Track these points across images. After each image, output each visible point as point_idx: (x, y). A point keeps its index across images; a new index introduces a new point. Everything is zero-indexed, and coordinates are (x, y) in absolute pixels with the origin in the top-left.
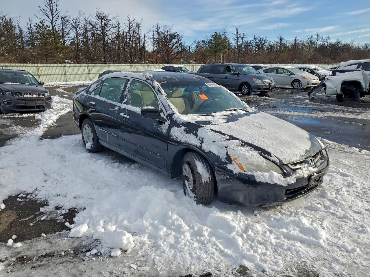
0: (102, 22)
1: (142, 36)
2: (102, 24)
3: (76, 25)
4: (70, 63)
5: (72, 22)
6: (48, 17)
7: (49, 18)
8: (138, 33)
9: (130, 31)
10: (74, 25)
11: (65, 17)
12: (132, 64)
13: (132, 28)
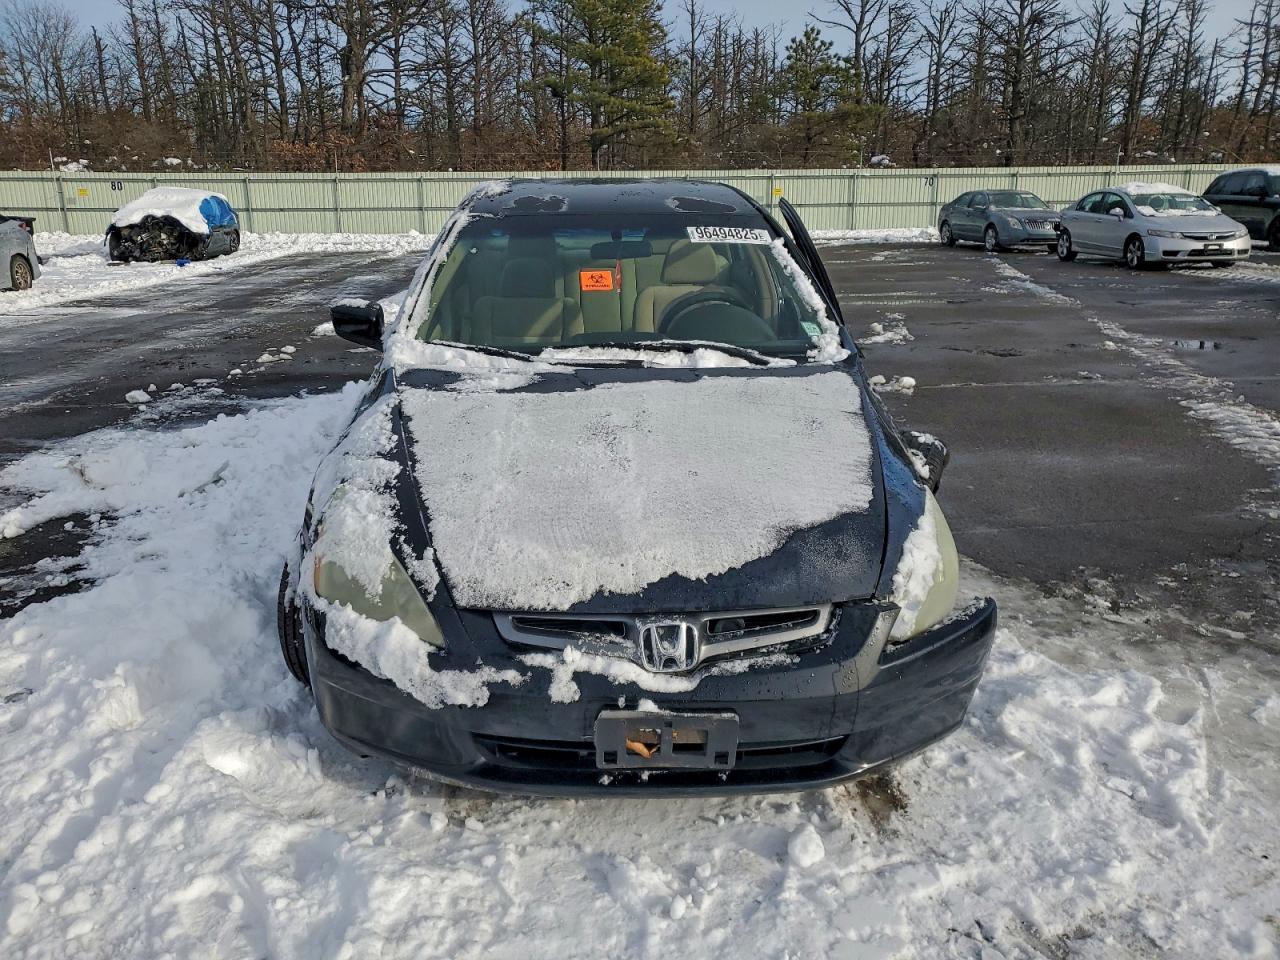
0: (1023, 8)
1: (1206, 50)
2: (1021, 16)
3: (941, 32)
4: (887, 167)
5: (929, 23)
6: (849, 11)
7: (852, 18)
8: (1187, 37)
9: (1141, 34)
10: (934, 31)
11: (902, 8)
12: (1113, 169)
13: (1156, 21)
